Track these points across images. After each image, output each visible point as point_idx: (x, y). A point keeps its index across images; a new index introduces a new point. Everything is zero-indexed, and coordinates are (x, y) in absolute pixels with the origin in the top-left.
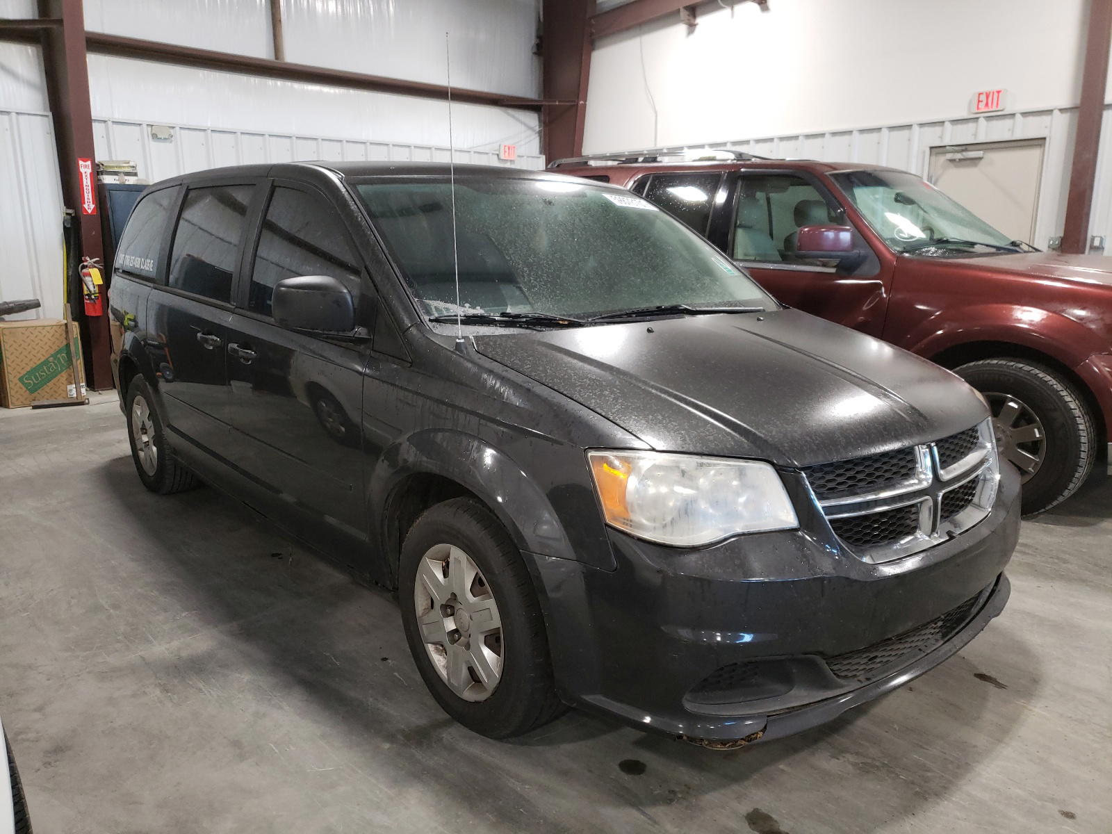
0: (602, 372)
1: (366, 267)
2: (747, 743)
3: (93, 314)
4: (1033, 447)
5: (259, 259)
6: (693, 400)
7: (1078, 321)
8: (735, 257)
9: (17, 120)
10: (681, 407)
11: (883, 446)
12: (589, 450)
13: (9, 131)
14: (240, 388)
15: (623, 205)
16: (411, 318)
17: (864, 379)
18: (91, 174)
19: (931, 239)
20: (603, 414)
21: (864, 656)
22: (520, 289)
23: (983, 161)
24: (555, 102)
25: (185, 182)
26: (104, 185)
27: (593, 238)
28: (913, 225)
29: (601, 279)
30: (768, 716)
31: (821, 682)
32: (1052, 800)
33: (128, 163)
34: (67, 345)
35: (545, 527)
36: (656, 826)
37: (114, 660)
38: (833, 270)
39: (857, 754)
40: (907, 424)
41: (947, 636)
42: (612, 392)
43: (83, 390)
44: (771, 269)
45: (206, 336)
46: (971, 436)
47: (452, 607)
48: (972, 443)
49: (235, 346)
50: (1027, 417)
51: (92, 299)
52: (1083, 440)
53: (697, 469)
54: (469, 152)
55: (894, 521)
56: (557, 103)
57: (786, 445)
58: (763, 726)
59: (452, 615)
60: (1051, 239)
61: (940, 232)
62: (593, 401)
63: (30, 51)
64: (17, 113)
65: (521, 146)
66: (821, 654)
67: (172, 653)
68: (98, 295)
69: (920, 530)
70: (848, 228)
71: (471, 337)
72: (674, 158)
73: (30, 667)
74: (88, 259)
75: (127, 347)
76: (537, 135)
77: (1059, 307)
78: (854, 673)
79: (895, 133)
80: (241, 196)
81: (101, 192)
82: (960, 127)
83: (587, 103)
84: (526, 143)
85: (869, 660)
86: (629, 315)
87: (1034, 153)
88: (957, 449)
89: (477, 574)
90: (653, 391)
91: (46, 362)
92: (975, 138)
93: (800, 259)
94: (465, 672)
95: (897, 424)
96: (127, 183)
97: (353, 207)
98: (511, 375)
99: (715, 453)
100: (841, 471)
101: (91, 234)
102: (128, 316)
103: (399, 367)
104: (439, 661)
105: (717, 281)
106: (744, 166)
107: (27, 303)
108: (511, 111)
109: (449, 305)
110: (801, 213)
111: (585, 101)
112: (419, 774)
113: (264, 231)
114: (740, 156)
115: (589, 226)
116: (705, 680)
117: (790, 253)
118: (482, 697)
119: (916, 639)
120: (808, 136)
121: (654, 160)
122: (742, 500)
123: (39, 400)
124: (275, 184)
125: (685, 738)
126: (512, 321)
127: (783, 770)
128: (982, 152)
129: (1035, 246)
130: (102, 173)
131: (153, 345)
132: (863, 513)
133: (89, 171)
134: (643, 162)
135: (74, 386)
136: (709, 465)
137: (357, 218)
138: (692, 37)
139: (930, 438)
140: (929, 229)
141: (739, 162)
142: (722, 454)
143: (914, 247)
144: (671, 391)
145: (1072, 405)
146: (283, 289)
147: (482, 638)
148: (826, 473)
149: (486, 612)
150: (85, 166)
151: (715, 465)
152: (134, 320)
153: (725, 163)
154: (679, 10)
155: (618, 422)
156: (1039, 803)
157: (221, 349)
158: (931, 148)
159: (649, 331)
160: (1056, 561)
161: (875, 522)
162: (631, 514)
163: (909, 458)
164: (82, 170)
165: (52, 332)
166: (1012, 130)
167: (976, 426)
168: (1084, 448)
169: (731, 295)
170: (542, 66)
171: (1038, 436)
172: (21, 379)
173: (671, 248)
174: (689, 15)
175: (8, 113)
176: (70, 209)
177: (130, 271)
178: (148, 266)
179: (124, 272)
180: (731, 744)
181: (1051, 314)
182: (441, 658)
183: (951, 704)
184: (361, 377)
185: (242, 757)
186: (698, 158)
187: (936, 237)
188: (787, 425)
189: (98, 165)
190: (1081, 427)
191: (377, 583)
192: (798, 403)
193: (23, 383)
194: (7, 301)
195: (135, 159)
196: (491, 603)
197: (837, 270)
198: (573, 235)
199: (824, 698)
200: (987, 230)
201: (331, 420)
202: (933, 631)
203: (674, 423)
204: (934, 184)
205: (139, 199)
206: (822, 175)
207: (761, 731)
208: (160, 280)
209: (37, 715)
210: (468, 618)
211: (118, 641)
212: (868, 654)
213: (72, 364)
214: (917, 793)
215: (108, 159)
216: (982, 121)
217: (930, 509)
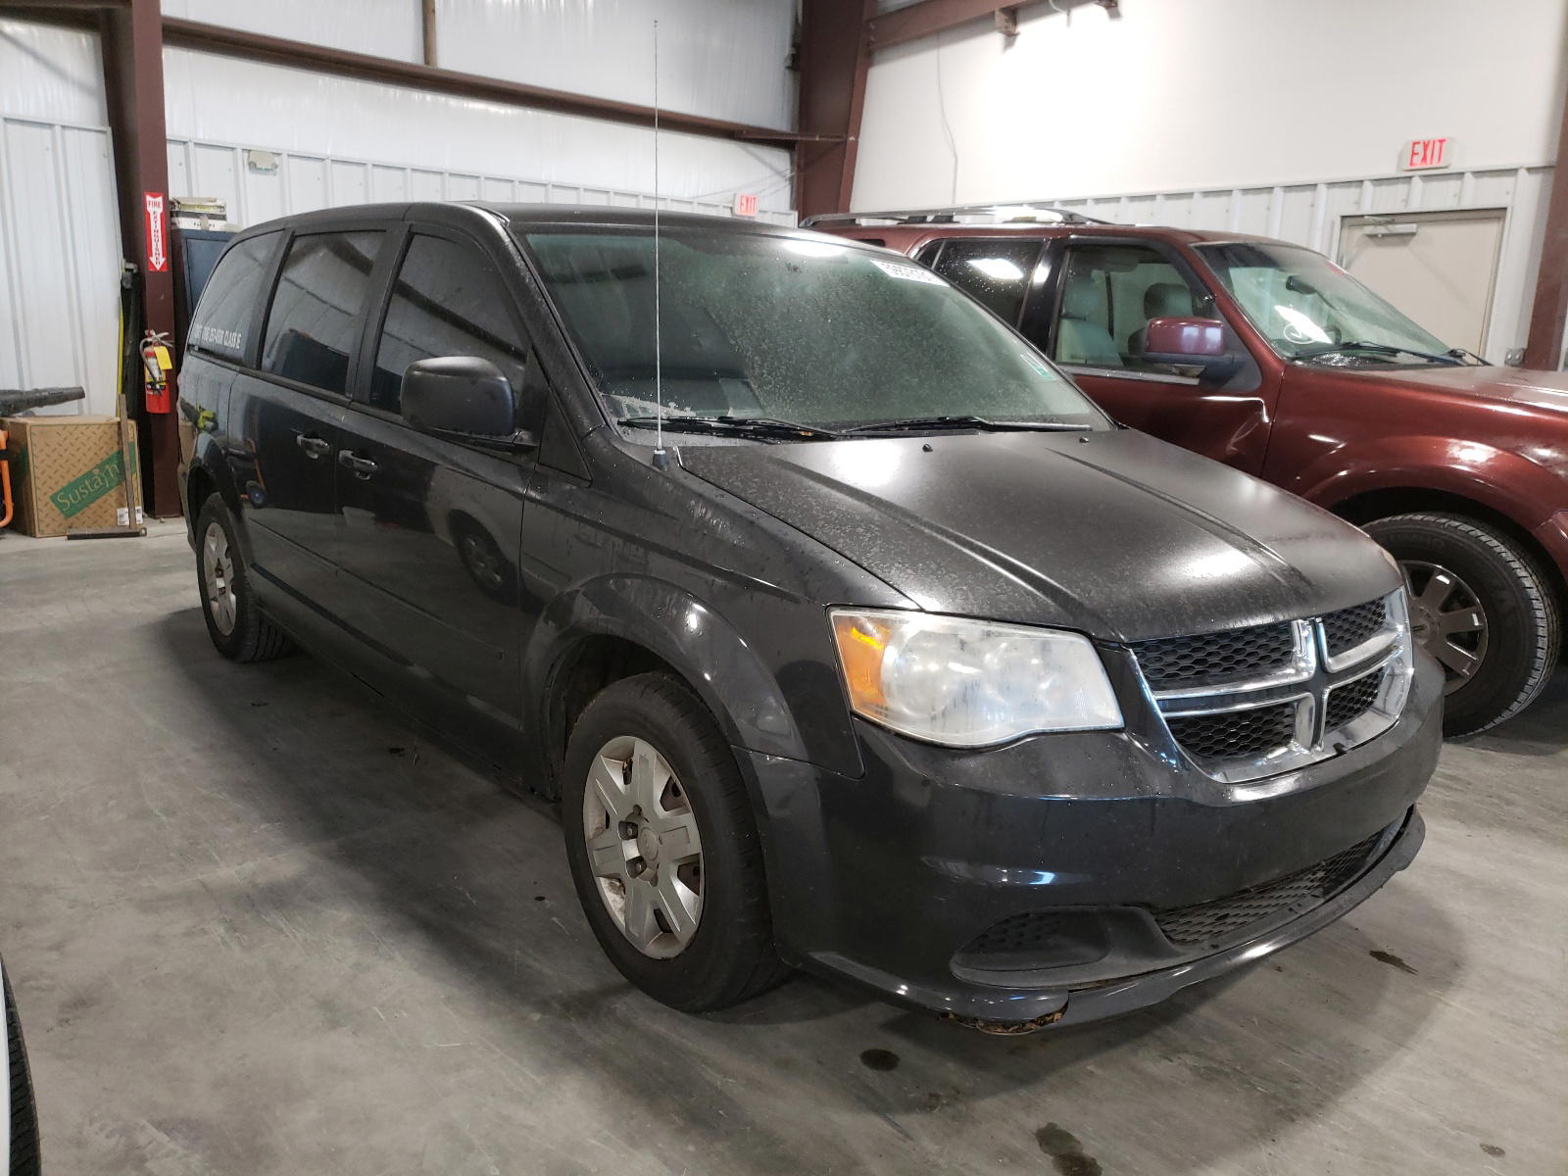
0: (856, 502)
1: (533, 348)
2: (1039, 1027)
3: (157, 411)
4: (1470, 640)
5: (387, 337)
6: (980, 544)
7: (1540, 464)
8: (1057, 358)
9: (63, 136)
10: (965, 553)
11: (1246, 619)
12: (834, 608)
13: (50, 152)
14: (356, 518)
15: (899, 276)
16: (593, 420)
17: (1225, 526)
18: (161, 214)
19: (1337, 342)
20: (854, 559)
21: (1210, 913)
22: (748, 385)
23: (1416, 238)
24: (815, 136)
25: (289, 226)
26: (179, 230)
27: (854, 320)
28: (1312, 323)
29: (863, 376)
30: (1070, 991)
31: (1146, 946)
32: (1472, 1129)
33: (215, 201)
34: (119, 452)
35: (770, 718)
36: (910, 1142)
37: (163, 885)
38: (1195, 382)
39: (1198, 1054)
40: (1282, 589)
41: (1329, 893)
42: (868, 530)
43: (139, 516)
44: (1106, 377)
45: (310, 440)
46: (1374, 613)
47: (635, 826)
48: (1376, 623)
49: (349, 454)
50: (1462, 597)
51: (158, 390)
52: (1541, 632)
53: (982, 640)
54: (691, 203)
55: (1260, 724)
56: (817, 139)
57: (1109, 611)
58: (1063, 1004)
59: (635, 836)
60: (1510, 351)
61: (1349, 333)
62: (841, 541)
63: (84, 40)
64: (63, 127)
65: (764, 197)
66: (1148, 906)
67: (245, 878)
68: (164, 384)
69: (1296, 740)
70: (1218, 322)
71: (676, 449)
72: (978, 218)
73: (47, 889)
74: (153, 333)
75: (201, 454)
76: (788, 182)
77: (1514, 443)
78: (1196, 936)
79: (1293, 196)
80: (365, 247)
81: (175, 241)
82: (1385, 189)
83: (860, 140)
84: (771, 194)
85: (1218, 919)
86: (899, 427)
87: (1490, 229)
88: (1354, 629)
89: (671, 778)
90: (927, 531)
91: (89, 475)
92: (1406, 206)
93: (1148, 364)
94: (649, 917)
95: (1267, 590)
96: (211, 229)
97: (519, 263)
98: (729, 501)
99: (1009, 618)
100: (1186, 652)
101: (158, 298)
102: (204, 414)
103: (574, 487)
104: (613, 901)
105: (1027, 386)
106: (1075, 231)
107: (65, 392)
108: (752, 148)
109: (647, 404)
110: (1153, 300)
111: (857, 136)
112: (580, 1057)
113: (395, 297)
114: (1070, 218)
115: (849, 303)
116: (985, 936)
117: (1134, 356)
118: (671, 952)
119: (1283, 893)
120: (1169, 196)
121: (949, 219)
122: (1044, 686)
123: (77, 528)
124: (414, 230)
125: (951, 1016)
126: (733, 429)
127: (1091, 1072)
128: (1415, 225)
129: (1487, 359)
130: (178, 214)
131: (237, 456)
132: (1215, 711)
133: (160, 210)
134: (933, 222)
135: (126, 510)
136: (1000, 635)
137: (524, 278)
138: (1011, 51)
139: (1315, 611)
140: (1335, 329)
141: (1068, 226)
142: (1019, 620)
143: (1311, 352)
144: (951, 530)
145: (1528, 583)
146: (416, 373)
147: (674, 869)
148: (1165, 653)
149: (681, 831)
150: (155, 204)
151: (1007, 635)
152: (214, 420)
153: (1048, 226)
154: (993, 13)
155: (874, 570)
156: (1454, 1133)
157: (330, 458)
158: (1343, 217)
159: (926, 449)
160: (1496, 801)
161: (1231, 725)
162: (887, 699)
163: (1284, 637)
164: (150, 209)
165: (99, 433)
166: (1459, 196)
167: (1382, 598)
168: (1543, 643)
169: (1046, 407)
170: (798, 88)
171: (1477, 624)
172: (53, 498)
173: (963, 338)
174: (1007, 22)
175: (51, 126)
176: (131, 262)
177: (210, 349)
178: (234, 342)
179: (201, 350)
180: (1016, 1027)
181: (1501, 452)
182: (618, 898)
183: (1336, 992)
184: (520, 503)
185: (334, 1024)
186: (1010, 219)
187: (1344, 339)
188: (1112, 583)
189: (172, 203)
190: (1539, 614)
191: (533, 790)
192: (1129, 555)
193: (58, 504)
194: (39, 388)
195: (224, 196)
196: (688, 820)
197: (1200, 383)
198: (825, 315)
199: (1151, 969)
200: (1417, 335)
201: (482, 565)
202: (1309, 884)
203: (954, 575)
204: (1346, 269)
205: (224, 250)
206: (1185, 246)
207: (1058, 1012)
208: (249, 363)
209: (54, 955)
210: (657, 842)
211: (171, 860)
212: (1216, 911)
213: (125, 479)
214: (1280, 1113)
215: (187, 196)
216: (1416, 181)
217: (1311, 709)
